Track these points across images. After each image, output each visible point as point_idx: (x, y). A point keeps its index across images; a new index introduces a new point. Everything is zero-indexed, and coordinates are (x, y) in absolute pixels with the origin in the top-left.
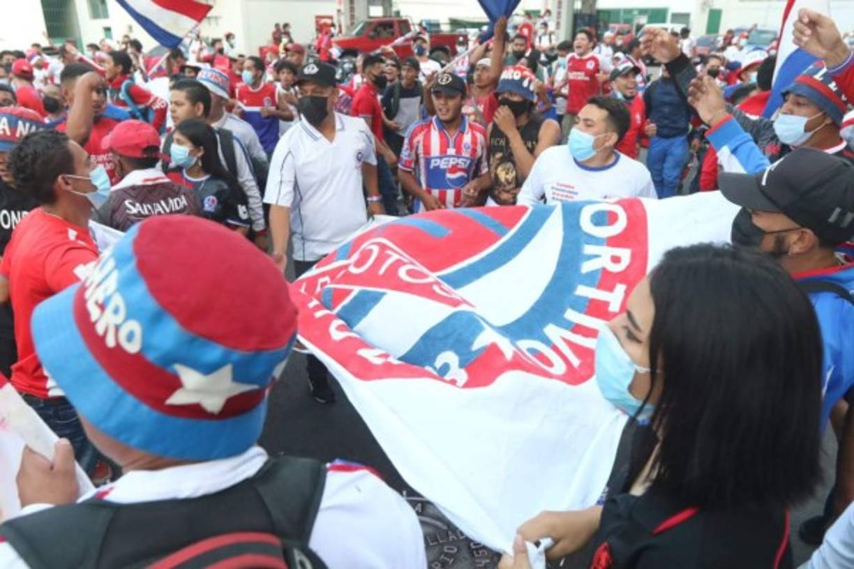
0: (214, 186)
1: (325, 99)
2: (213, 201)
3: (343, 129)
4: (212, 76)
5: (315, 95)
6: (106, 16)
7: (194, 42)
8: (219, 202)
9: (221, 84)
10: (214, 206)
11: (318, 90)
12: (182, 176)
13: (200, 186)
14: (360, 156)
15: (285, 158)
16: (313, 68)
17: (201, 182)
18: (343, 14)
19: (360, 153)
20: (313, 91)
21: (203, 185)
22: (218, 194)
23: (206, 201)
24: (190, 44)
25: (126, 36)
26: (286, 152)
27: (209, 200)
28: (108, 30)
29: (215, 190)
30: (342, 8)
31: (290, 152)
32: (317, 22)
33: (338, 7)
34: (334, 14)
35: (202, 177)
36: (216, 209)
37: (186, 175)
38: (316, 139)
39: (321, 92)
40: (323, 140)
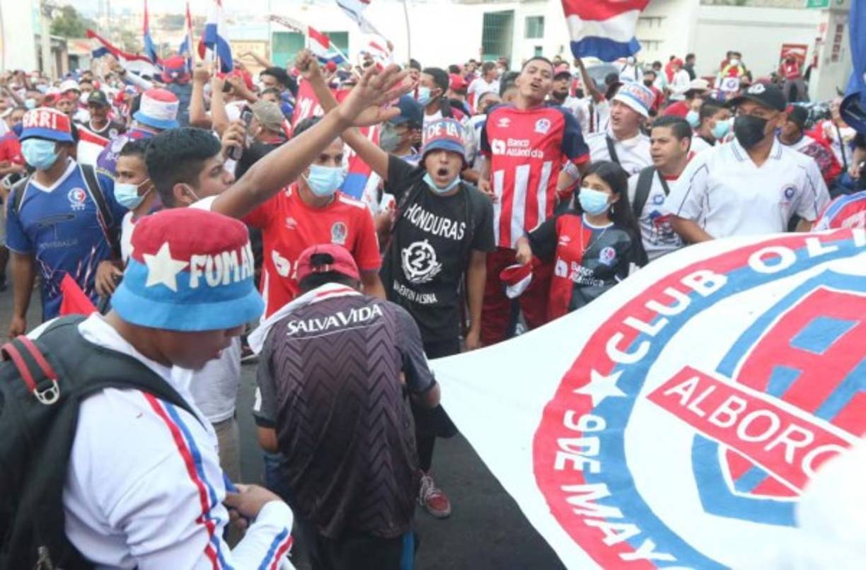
0: (615, 237)
1: (765, 121)
2: (611, 254)
3: (778, 157)
4: (634, 91)
5: (754, 115)
6: (541, 35)
7: (628, 67)
8: (617, 256)
9: (642, 100)
10: (611, 258)
11: (758, 110)
12: (582, 219)
13: (599, 234)
14: (790, 192)
15: (699, 169)
16: (759, 88)
17: (602, 230)
18: (823, 43)
19: (790, 189)
20: (754, 111)
21: (603, 233)
22: (618, 247)
23: (603, 252)
24: (623, 70)
25: (558, 57)
26: (701, 165)
27: (606, 251)
28: (539, 49)
29: (614, 241)
30: (824, 36)
31: (705, 165)
32: (783, 52)
33: (818, 35)
34: (811, 43)
35: (606, 224)
36: (612, 262)
37: (585, 220)
38: (741, 160)
39: (762, 114)
40: (748, 163)
